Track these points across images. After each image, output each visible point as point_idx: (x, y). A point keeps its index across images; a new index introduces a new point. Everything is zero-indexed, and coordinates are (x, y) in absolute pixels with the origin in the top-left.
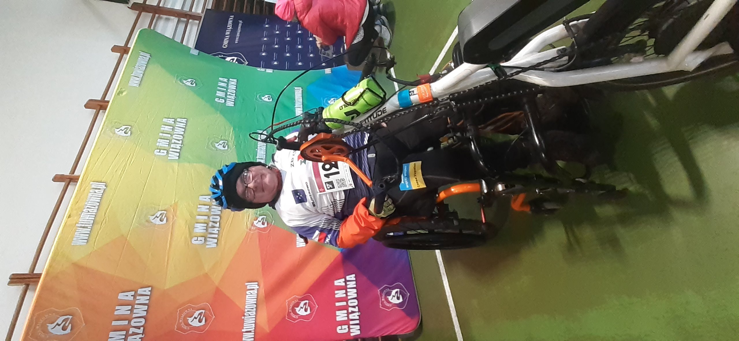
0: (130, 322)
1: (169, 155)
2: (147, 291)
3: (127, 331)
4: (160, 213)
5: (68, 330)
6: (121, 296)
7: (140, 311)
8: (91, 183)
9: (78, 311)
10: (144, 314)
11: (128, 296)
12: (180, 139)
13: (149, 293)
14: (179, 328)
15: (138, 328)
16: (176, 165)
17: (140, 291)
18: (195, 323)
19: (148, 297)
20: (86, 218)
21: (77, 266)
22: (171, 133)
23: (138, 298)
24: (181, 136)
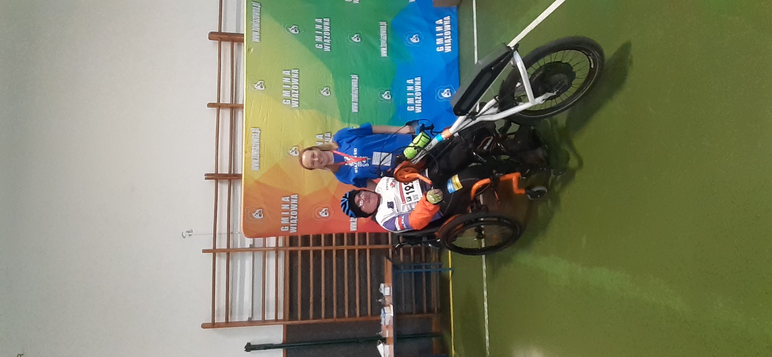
0: (290, 213)
1: (293, 104)
2: (296, 196)
3: (290, 218)
4: (294, 148)
5: (262, 217)
6: (283, 199)
7: (294, 207)
8: (251, 129)
9: (264, 206)
10: (296, 209)
11: (287, 199)
12: (297, 89)
13: (297, 198)
14: (315, 217)
15: (295, 216)
16: (297, 111)
17: (292, 197)
18: (324, 215)
19: (297, 200)
20: (255, 153)
21: (257, 182)
22: (290, 84)
23: (292, 200)
24: (297, 86)
